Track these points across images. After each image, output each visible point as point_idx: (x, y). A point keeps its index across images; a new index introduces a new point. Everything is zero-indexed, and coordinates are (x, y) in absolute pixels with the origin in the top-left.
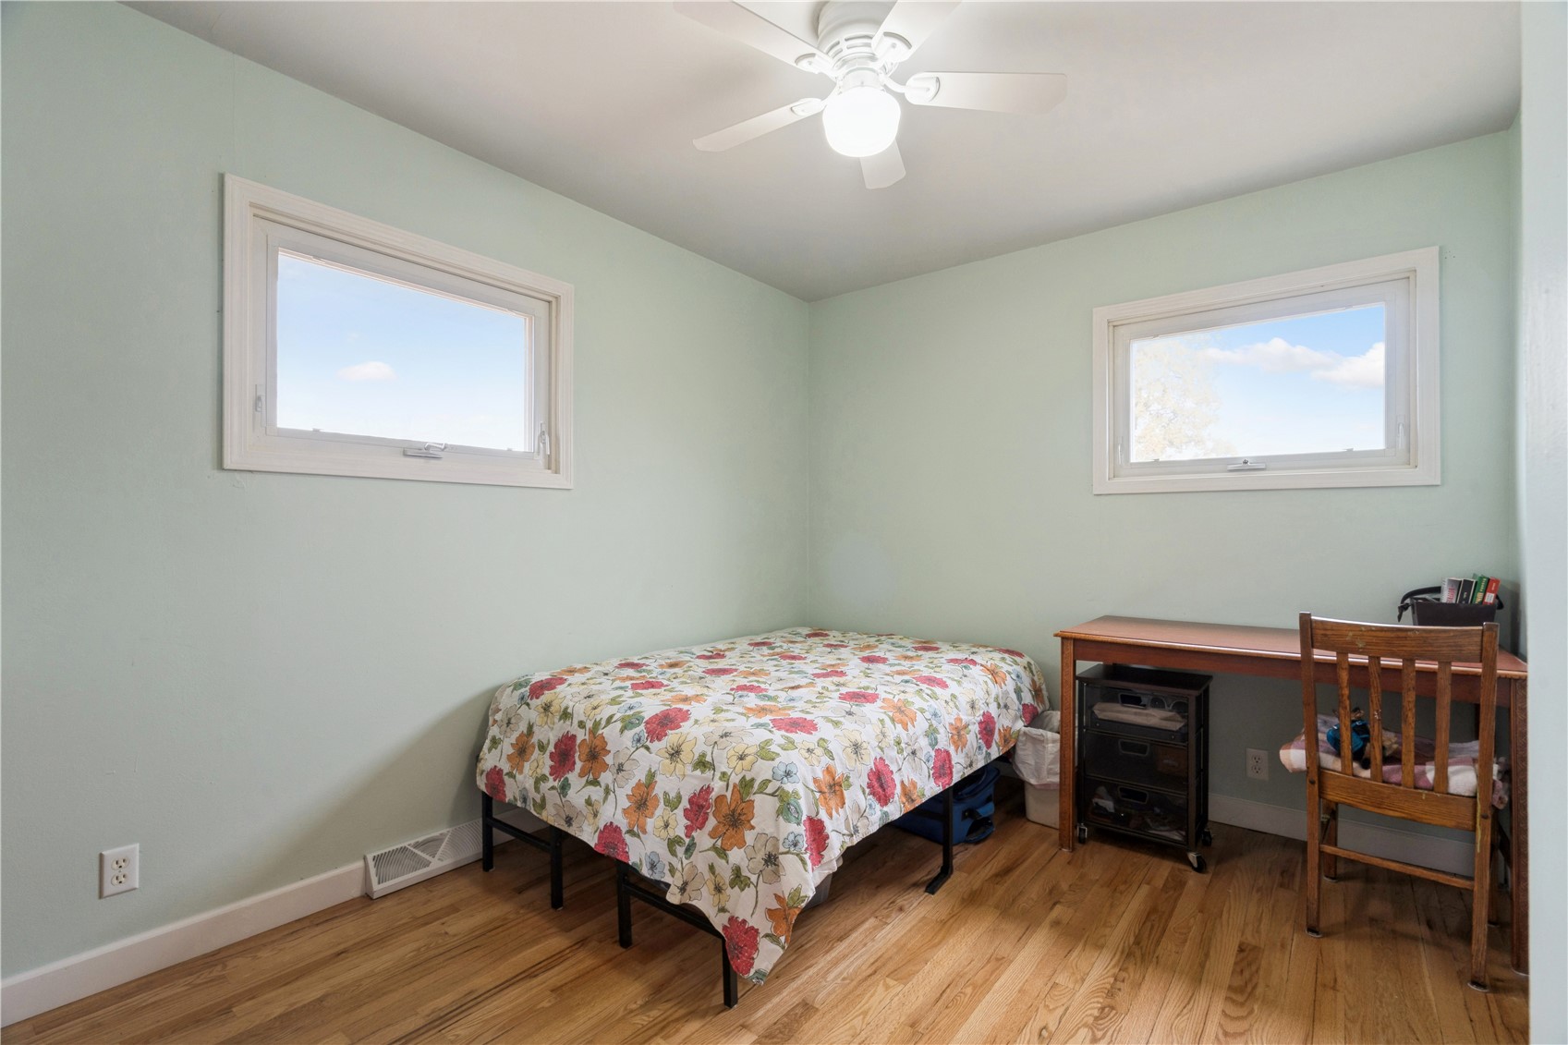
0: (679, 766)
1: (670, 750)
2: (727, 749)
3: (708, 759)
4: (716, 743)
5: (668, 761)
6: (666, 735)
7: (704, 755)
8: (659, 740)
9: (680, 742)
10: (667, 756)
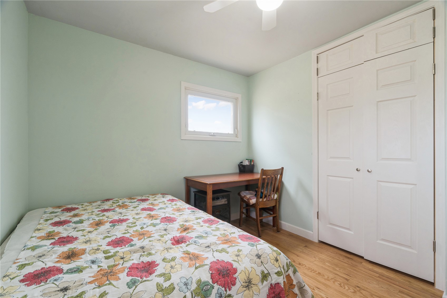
0: (254, 288)
1: (245, 284)
2: (269, 261)
3: (266, 272)
4: (262, 262)
5: (247, 292)
6: (236, 279)
7: (263, 272)
8: (234, 284)
9: (247, 275)
10: (245, 289)
